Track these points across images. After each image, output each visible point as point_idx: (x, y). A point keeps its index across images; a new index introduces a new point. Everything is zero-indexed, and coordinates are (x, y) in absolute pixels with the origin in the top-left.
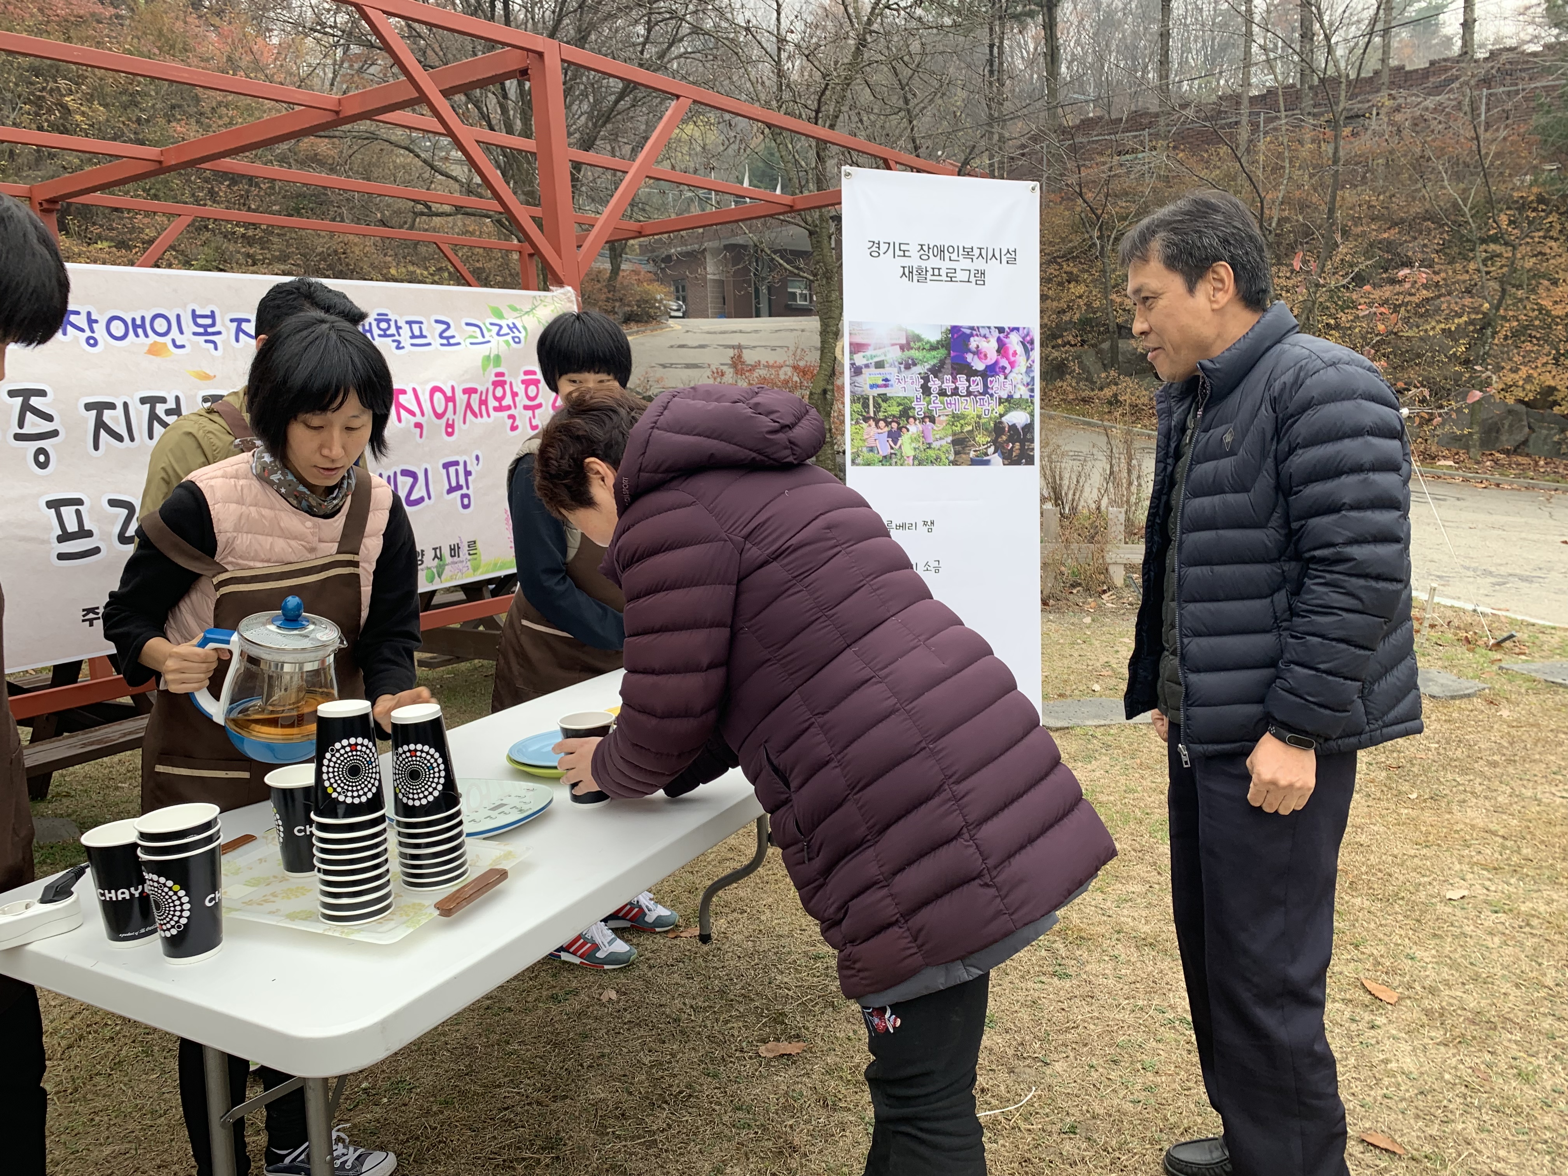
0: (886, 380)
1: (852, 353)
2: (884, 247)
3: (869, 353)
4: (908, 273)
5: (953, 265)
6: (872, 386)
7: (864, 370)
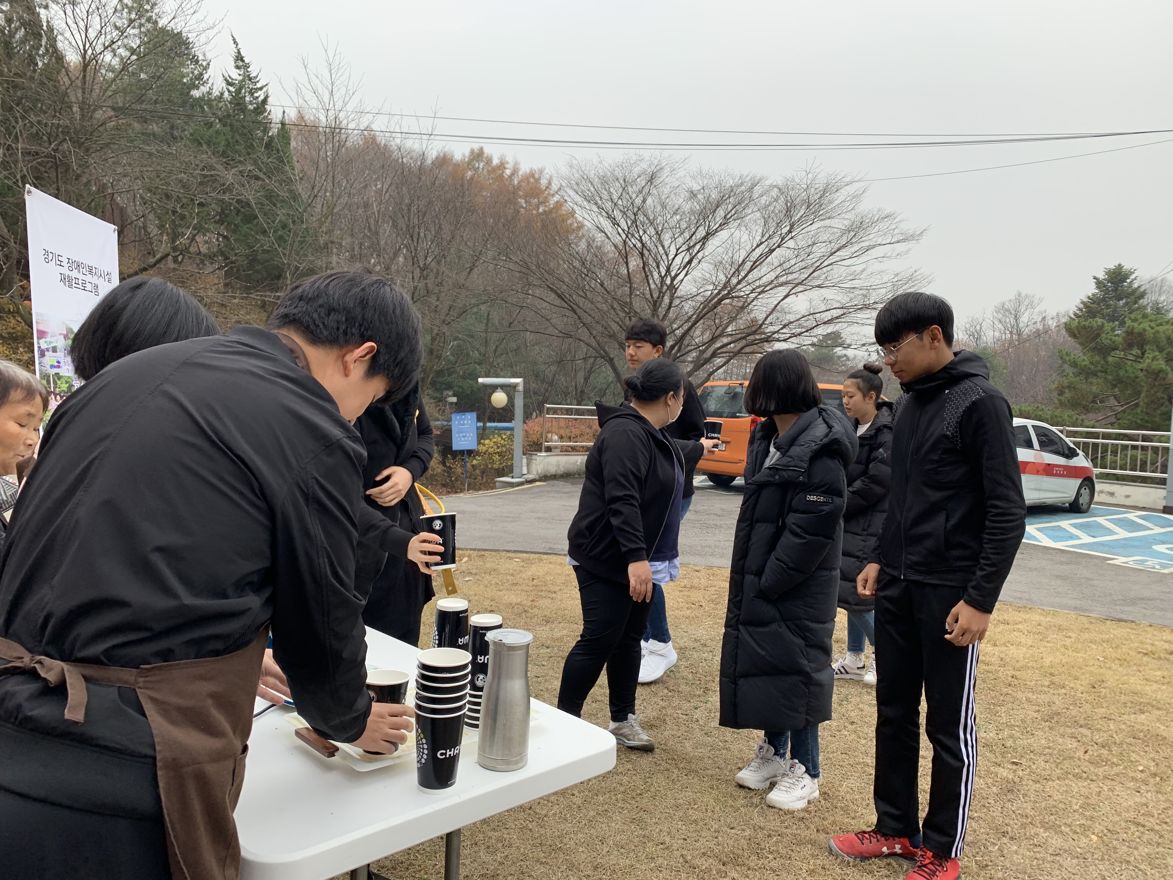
0: (58, 362)
1: (39, 338)
2: (50, 255)
3: (48, 339)
4: (65, 279)
5: (84, 277)
6: (52, 366)
7: (46, 353)
